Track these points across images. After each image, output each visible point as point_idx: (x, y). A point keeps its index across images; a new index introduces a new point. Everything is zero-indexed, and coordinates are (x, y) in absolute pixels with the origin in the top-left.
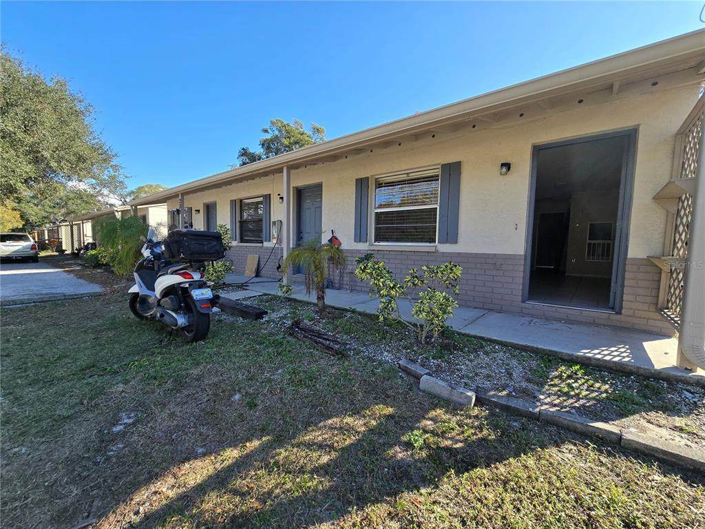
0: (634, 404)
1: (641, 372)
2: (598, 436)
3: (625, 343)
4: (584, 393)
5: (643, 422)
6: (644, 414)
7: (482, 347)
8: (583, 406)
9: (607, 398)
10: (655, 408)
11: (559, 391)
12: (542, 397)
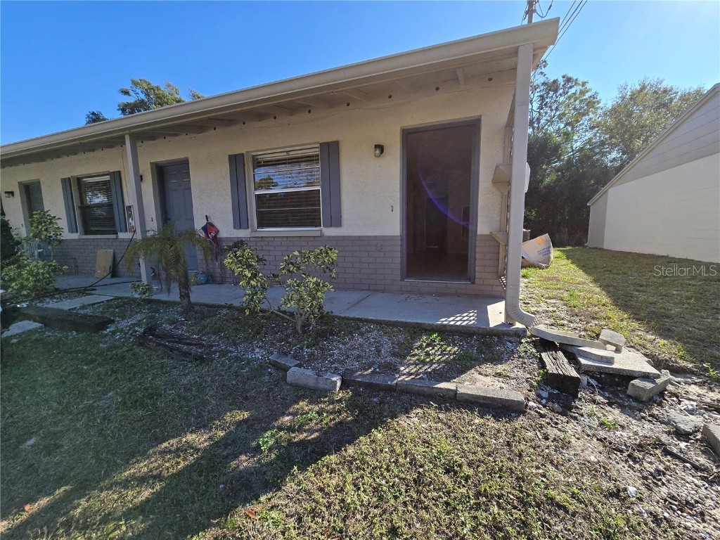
0: (472, 360)
1: (481, 331)
2: (440, 396)
3: (474, 308)
4: (437, 358)
5: (476, 375)
6: (477, 367)
7: (359, 328)
8: (434, 370)
9: (454, 359)
10: (486, 361)
11: (417, 359)
12: (402, 368)
